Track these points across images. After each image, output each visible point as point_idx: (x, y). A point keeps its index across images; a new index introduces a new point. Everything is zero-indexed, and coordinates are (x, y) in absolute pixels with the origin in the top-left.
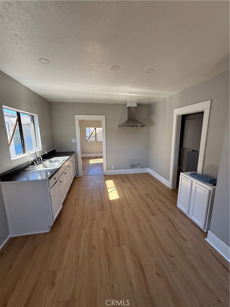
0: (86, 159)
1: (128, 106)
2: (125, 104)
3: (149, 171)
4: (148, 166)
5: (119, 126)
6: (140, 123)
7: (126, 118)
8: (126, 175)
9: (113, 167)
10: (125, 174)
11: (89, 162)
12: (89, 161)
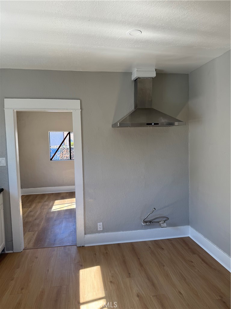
0: (46, 198)
1: (134, 76)
2: (128, 74)
3: (190, 232)
4: (187, 222)
5: (114, 126)
6: (164, 115)
7: (129, 106)
8: (133, 247)
9: (100, 226)
10: (131, 243)
11: (51, 208)
12: (51, 204)
